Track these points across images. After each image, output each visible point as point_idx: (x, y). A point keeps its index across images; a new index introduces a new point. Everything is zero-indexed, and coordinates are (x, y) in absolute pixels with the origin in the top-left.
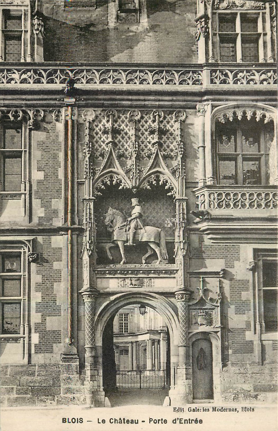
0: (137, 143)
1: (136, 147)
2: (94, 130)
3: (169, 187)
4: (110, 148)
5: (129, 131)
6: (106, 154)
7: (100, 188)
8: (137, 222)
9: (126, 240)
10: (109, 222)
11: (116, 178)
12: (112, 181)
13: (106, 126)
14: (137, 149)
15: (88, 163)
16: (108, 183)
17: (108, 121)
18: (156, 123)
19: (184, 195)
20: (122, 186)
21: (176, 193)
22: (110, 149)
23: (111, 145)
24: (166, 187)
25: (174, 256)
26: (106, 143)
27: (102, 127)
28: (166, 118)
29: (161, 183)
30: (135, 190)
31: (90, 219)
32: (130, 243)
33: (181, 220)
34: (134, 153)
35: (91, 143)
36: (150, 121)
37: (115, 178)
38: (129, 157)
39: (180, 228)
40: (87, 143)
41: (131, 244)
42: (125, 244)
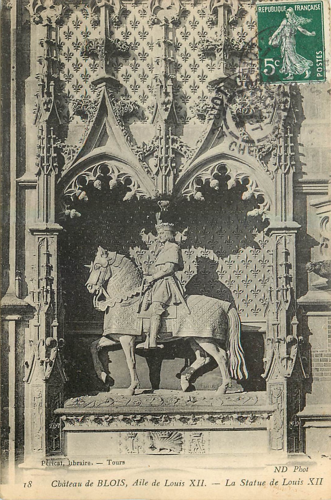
0: (169, 82)
1: (167, 94)
2: (60, 47)
3: (253, 195)
4: (102, 93)
5: (151, 48)
6: (91, 110)
7: (76, 197)
8: (168, 287)
9: (140, 334)
10: (97, 287)
11: (116, 173)
12: (105, 179)
13: (91, 38)
14: (171, 98)
15: (45, 133)
16: (97, 184)
17: (96, 23)
18: (219, 28)
19: (290, 215)
20: (132, 193)
21: (269, 209)
22: (101, 96)
23: (103, 88)
24: (246, 195)
25: (263, 376)
26: (90, 80)
27: (81, 39)
28: (246, 12)
29: (231, 183)
30: (164, 202)
31: (49, 281)
32: (150, 343)
33: (282, 282)
34: (161, 108)
35: (52, 83)
36: (203, 23)
37: (113, 172)
38: (151, 117)
39: (279, 305)
40: (43, 81)
41: (153, 345)
42: (138, 346)
